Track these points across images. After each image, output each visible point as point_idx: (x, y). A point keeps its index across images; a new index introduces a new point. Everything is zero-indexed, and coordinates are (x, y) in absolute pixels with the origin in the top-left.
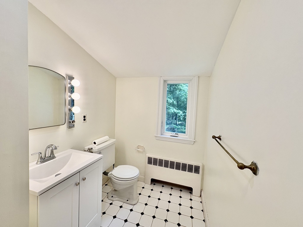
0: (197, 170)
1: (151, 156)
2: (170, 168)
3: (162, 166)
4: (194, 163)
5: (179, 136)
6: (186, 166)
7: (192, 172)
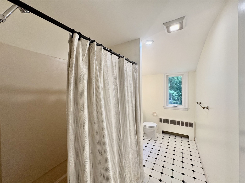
0: (191, 125)
1: (161, 118)
2: (174, 124)
3: (169, 123)
4: (189, 121)
5: (178, 106)
6: (184, 123)
7: (188, 127)
